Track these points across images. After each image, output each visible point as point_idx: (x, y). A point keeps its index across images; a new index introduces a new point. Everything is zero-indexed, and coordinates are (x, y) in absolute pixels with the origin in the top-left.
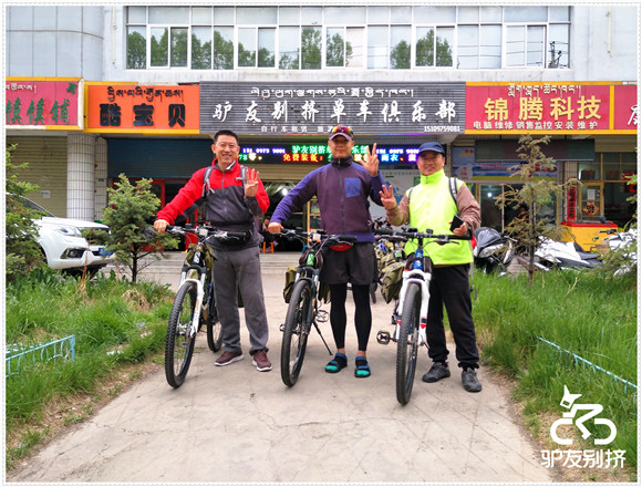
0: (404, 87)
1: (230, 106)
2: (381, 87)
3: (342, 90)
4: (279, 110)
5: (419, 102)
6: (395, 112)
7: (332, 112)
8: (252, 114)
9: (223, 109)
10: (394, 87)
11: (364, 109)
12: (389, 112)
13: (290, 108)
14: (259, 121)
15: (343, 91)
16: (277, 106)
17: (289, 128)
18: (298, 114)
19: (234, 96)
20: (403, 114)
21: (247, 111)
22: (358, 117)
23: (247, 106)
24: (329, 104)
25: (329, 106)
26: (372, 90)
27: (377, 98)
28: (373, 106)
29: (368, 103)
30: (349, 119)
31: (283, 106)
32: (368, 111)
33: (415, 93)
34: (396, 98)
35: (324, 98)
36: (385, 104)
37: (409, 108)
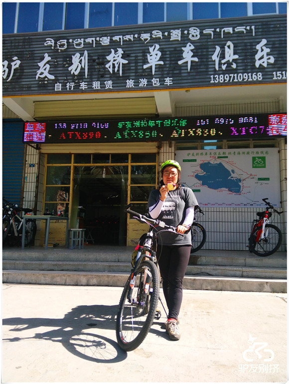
0: (241, 25)
1: (19, 62)
2: (210, 27)
3: (158, 34)
4: (78, 63)
5: (264, 41)
6: (230, 55)
7: (145, 61)
8: (44, 70)
9: (9, 67)
10: (228, 26)
11: (188, 56)
12: (222, 56)
13: (90, 60)
14: (52, 77)
15: (160, 35)
16: (76, 59)
17: (90, 84)
18: (101, 67)
19: (25, 50)
20: (241, 58)
21: (37, 67)
22: (180, 66)
23: (39, 61)
24: (141, 51)
25: (141, 54)
26: (198, 30)
27: (205, 40)
28: (200, 51)
29: (193, 47)
30: (167, 69)
31: (83, 58)
32: (192, 57)
33: (257, 30)
34: (231, 39)
35: (134, 45)
36: (217, 47)
37: (249, 51)
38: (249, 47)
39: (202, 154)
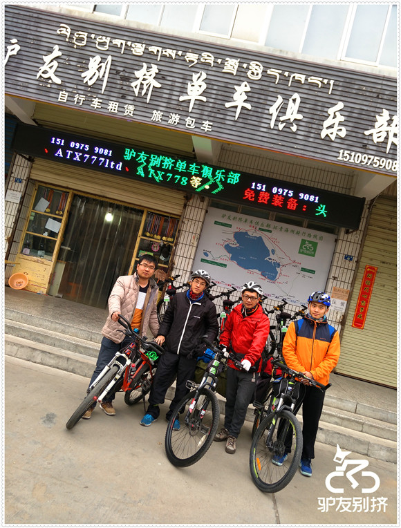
0: (318, 74)
1: (17, 48)
2: (277, 66)
3: (208, 58)
4: (96, 70)
5: (340, 105)
6: (293, 112)
7: (184, 91)
8: (49, 68)
10: (301, 71)
11: (239, 98)
12: (283, 110)
13: (114, 72)
14: (58, 81)
15: (211, 60)
16: (94, 63)
17: (104, 103)
18: (125, 83)
19: (29, 32)
20: (305, 120)
21: (41, 61)
22: (227, 109)
23: (45, 53)
24: (181, 76)
25: (180, 80)
26: (262, 68)
27: (266, 84)
28: (256, 96)
29: (248, 89)
30: (209, 109)
31: (103, 65)
32: (245, 101)
33: (336, 88)
34: (300, 90)
35: (175, 66)
36: (279, 96)
37: (319, 113)
38: (319, 108)
39: (240, 219)
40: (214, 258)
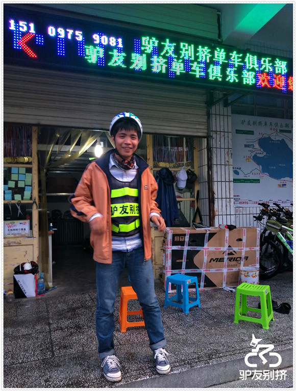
39: (260, 123)
40: (245, 175)
